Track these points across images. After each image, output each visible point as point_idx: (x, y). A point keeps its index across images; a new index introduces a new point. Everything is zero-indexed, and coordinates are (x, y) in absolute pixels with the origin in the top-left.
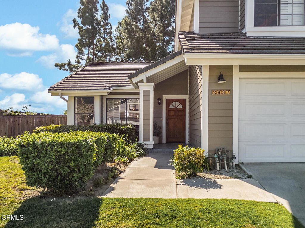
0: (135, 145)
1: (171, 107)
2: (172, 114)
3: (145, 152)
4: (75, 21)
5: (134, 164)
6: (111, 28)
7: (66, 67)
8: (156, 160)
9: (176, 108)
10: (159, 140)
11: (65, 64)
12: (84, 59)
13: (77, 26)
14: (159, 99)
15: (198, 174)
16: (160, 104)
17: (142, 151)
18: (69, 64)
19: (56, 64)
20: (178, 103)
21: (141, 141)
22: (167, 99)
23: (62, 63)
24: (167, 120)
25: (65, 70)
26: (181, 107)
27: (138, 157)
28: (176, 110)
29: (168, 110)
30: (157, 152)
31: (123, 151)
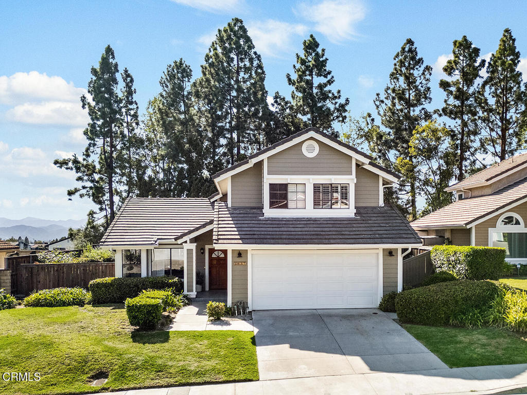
0: (181, 297)
1: (214, 256)
2: (215, 262)
3: (189, 301)
4: (83, 99)
5: (181, 312)
6: (137, 108)
7: (70, 165)
8: (198, 309)
9: (218, 257)
10: (202, 288)
11: (69, 160)
12: (97, 153)
13: (87, 106)
14: (202, 249)
15: (221, 318)
16: (202, 253)
17: (187, 302)
18: (76, 162)
19: (56, 161)
20: (220, 252)
21: (186, 292)
22: (209, 249)
23: (64, 160)
24: (210, 268)
25: (69, 168)
26: (223, 256)
27: (184, 306)
28: (218, 258)
29: (211, 259)
30: (199, 301)
31: (172, 303)
